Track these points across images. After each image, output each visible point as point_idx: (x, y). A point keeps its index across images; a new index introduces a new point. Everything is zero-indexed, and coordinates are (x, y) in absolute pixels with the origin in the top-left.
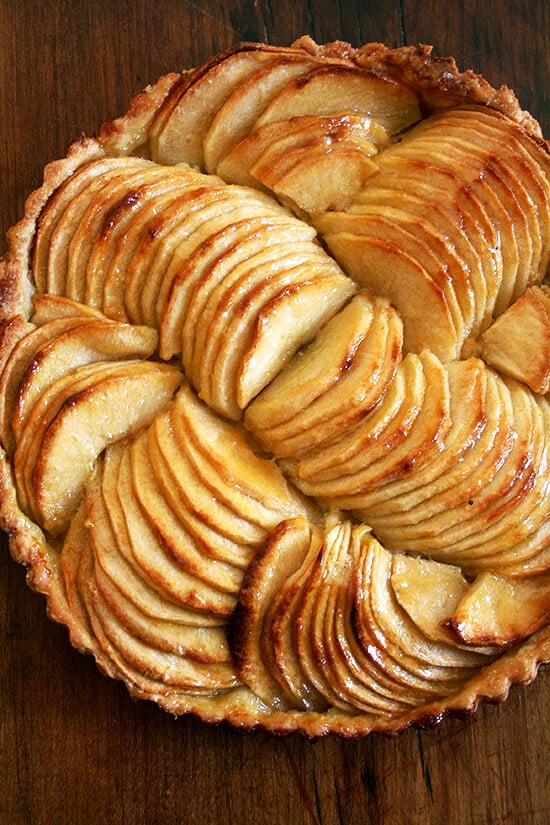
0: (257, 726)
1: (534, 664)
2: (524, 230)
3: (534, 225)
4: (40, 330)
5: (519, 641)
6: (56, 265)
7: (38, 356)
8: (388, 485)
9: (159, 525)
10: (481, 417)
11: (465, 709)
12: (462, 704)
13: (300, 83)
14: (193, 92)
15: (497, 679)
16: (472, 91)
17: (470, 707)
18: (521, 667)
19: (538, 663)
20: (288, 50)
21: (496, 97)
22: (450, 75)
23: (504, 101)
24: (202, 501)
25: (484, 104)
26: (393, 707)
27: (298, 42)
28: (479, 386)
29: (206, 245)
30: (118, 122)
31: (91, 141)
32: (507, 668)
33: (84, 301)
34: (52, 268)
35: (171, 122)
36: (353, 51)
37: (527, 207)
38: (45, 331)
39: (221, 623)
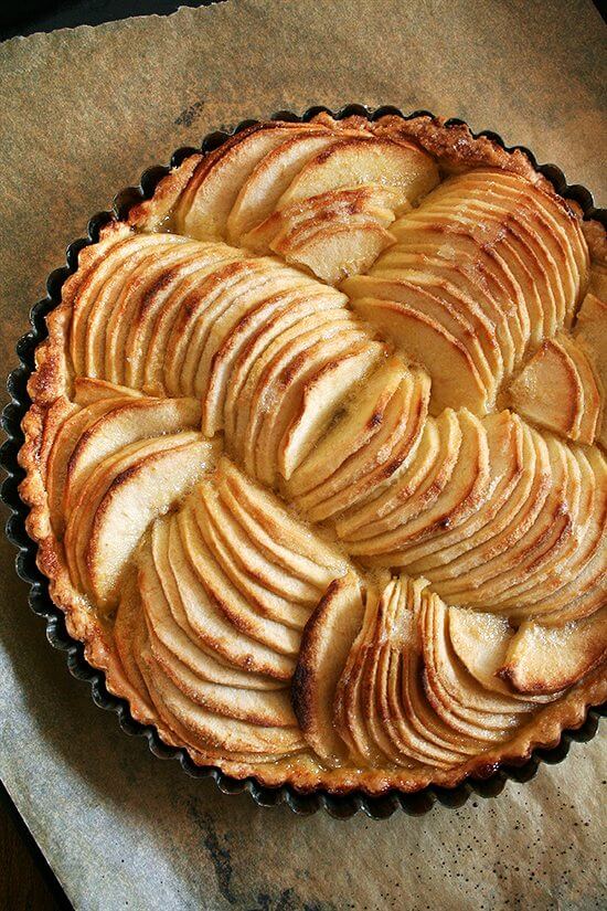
0: (319, 785)
1: (583, 708)
2: (546, 287)
3: (556, 281)
4: (85, 410)
5: (569, 687)
6: (94, 347)
7: (84, 437)
8: (427, 541)
9: (213, 588)
10: (516, 469)
11: (520, 757)
12: (518, 752)
13: (321, 158)
14: (216, 171)
15: (549, 724)
16: (487, 156)
17: (525, 754)
18: (572, 711)
19: (586, 707)
20: (307, 124)
21: (511, 160)
22: (465, 142)
23: (518, 164)
24: (254, 562)
25: (500, 167)
26: (453, 758)
27: (317, 118)
28: (514, 440)
29: (243, 321)
30: (146, 205)
31: (122, 225)
32: (558, 714)
33: (124, 382)
34: (91, 350)
35: (197, 201)
36: (370, 124)
37: (549, 264)
38: (89, 411)
39: (279, 687)
